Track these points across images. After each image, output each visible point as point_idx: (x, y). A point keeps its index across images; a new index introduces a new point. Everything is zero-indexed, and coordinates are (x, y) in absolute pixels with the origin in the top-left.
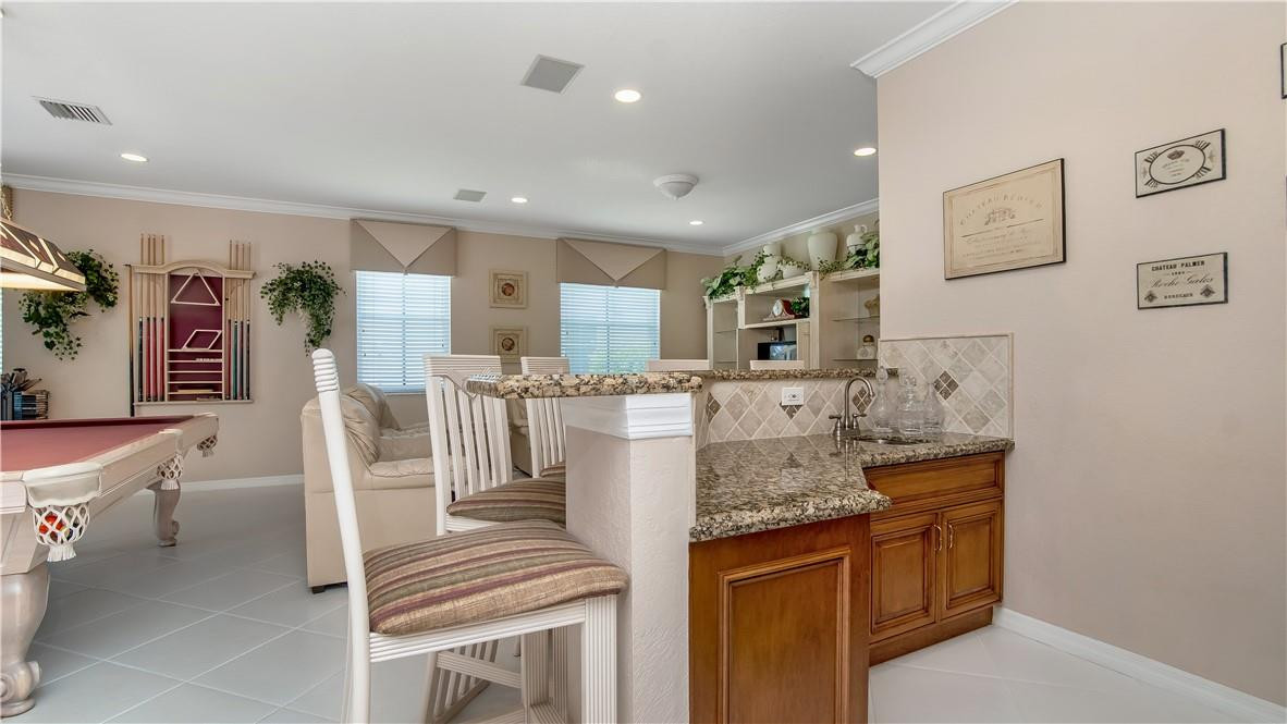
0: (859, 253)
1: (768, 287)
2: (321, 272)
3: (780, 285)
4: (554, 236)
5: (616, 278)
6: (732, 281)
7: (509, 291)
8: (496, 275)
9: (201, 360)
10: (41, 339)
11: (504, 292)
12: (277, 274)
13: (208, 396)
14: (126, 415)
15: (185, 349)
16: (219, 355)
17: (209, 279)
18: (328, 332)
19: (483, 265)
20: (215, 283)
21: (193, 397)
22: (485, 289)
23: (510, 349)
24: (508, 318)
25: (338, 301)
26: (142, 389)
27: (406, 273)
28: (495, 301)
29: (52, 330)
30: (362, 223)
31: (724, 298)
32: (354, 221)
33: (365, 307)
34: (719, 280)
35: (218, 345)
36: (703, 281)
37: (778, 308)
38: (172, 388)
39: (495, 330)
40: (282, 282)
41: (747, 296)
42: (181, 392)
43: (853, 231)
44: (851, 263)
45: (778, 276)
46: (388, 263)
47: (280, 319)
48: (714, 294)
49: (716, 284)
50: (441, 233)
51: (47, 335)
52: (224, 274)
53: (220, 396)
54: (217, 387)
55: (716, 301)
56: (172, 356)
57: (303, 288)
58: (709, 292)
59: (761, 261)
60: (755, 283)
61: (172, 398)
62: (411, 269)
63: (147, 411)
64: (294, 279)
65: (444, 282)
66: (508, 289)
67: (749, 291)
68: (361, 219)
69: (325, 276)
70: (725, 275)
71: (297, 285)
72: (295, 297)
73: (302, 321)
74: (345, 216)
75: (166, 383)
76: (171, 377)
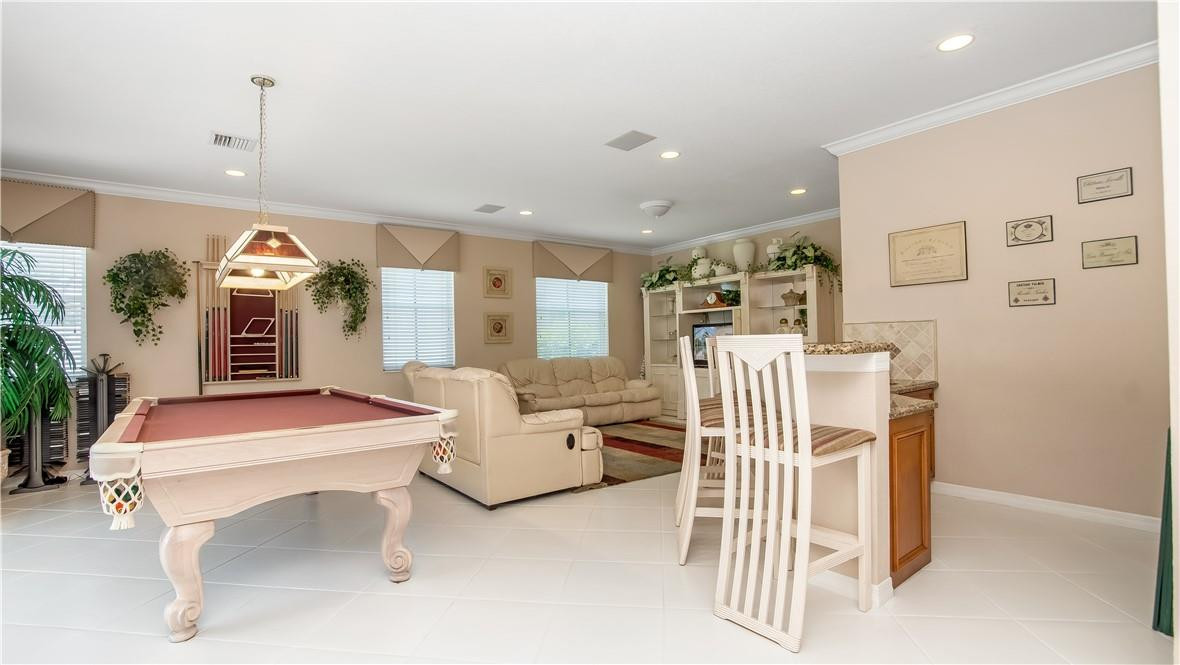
0: (779, 259)
1: (704, 282)
2: (355, 269)
3: (714, 281)
4: (531, 238)
5: (578, 274)
6: (667, 276)
7: (498, 283)
8: (488, 271)
9: (258, 344)
10: (130, 327)
11: (494, 285)
13: (265, 375)
14: (195, 393)
15: (244, 335)
16: (273, 340)
18: (364, 319)
19: (478, 263)
21: (253, 377)
22: (480, 283)
23: (499, 332)
24: (497, 306)
25: (369, 291)
26: (209, 368)
27: (423, 269)
28: (489, 293)
29: (139, 319)
30: (388, 228)
31: (661, 290)
32: (380, 225)
33: (387, 299)
34: (658, 276)
35: (272, 331)
36: (643, 276)
37: (712, 298)
38: (234, 369)
39: (489, 316)
40: (323, 277)
41: (684, 289)
42: (242, 372)
43: (771, 243)
44: (773, 266)
45: (713, 274)
47: (321, 309)
48: (652, 285)
49: (655, 278)
50: (448, 236)
51: (136, 324)
53: (274, 375)
54: (272, 367)
55: (651, 291)
56: (233, 341)
57: (347, 281)
58: (647, 285)
59: (695, 262)
60: (691, 279)
61: (234, 378)
62: (425, 267)
63: (214, 389)
64: (338, 275)
65: (449, 277)
66: (497, 282)
67: (687, 285)
68: (386, 224)
69: (360, 272)
70: (661, 271)
71: (342, 279)
72: (337, 289)
73: (340, 310)
74: (373, 220)
75: (230, 364)
76: (233, 359)
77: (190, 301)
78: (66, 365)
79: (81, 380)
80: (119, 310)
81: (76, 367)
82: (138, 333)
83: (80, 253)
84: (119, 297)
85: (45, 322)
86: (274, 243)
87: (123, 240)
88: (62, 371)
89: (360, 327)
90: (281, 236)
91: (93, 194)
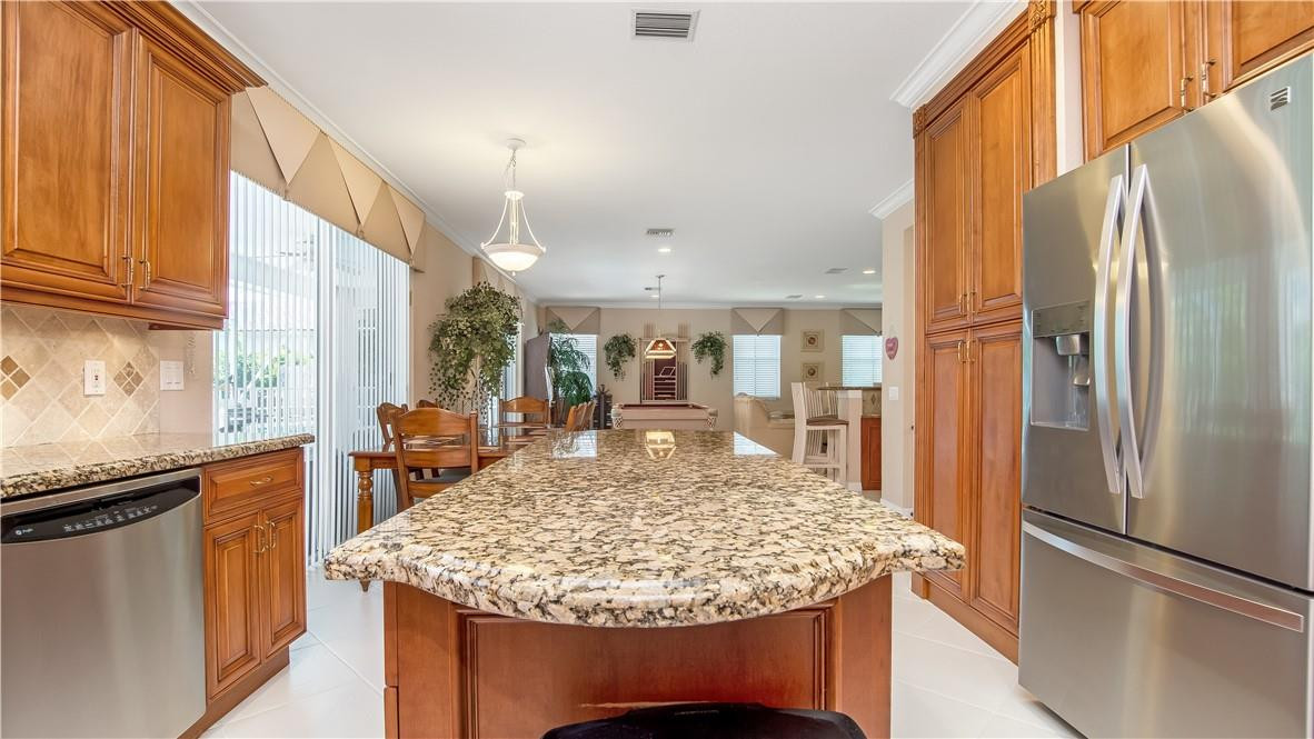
2: (718, 337)
4: (840, 307)
5: (878, 331)
8: (805, 333)
9: (667, 381)
10: (613, 372)
11: (809, 342)
12: (698, 339)
13: (670, 397)
14: (638, 403)
15: (661, 376)
16: (674, 379)
18: (721, 367)
19: (797, 328)
21: (664, 399)
22: (799, 341)
23: (813, 374)
24: (812, 357)
25: (725, 351)
26: (644, 394)
27: (758, 335)
28: (803, 348)
29: (616, 368)
30: (738, 311)
32: (733, 310)
33: (736, 355)
35: (674, 374)
38: (656, 394)
39: (804, 364)
40: (700, 343)
42: (660, 395)
46: (749, 330)
47: (700, 361)
50: (775, 312)
51: (615, 370)
52: (677, 340)
53: (674, 398)
54: (673, 394)
56: (656, 379)
57: (712, 346)
61: (656, 398)
62: (760, 333)
63: (647, 401)
64: (707, 342)
65: (778, 339)
66: (812, 341)
68: (736, 308)
69: (720, 339)
71: (709, 344)
72: (707, 350)
73: (709, 361)
74: (729, 307)
75: (654, 391)
76: (656, 389)
77: (637, 358)
80: (609, 364)
82: (616, 375)
83: (594, 337)
84: (609, 357)
85: (583, 370)
86: (661, 345)
87: (612, 330)
89: (719, 372)
90: (663, 342)
91: (599, 309)
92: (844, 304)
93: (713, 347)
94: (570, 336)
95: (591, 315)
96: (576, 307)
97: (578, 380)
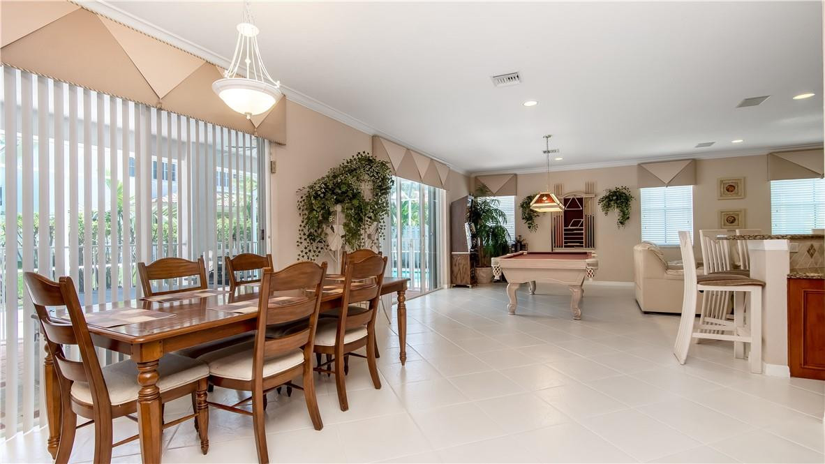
2: (624, 191)
4: (766, 152)
8: (722, 181)
9: (576, 232)
10: (527, 225)
11: (728, 190)
12: (604, 193)
13: (578, 245)
14: (551, 251)
15: (570, 227)
16: (582, 230)
17: (578, 199)
18: (628, 218)
19: (712, 179)
20: (581, 200)
21: (573, 246)
22: (715, 190)
23: (732, 222)
24: (732, 204)
25: (632, 203)
26: (555, 243)
27: (667, 186)
28: (721, 196)
29: (530, 222)
30: (644, 166)
32: (639, 165)
33: (644, 206)
35: (582, 225)
38: (566, 243)
39: (722, 212)
40: (607, 197)
42: (569, 244)
46: (659, 183)
47: (606, 213)
50: (686, 163)
51: (529, 224)
52: (584, 196)
53: (582, 246)
54: (582, 243)
56: (565, 230)
57: (617, 199)
61: (565, 247)
62: (669, 184)
63: (558, 249)
64: (613, 196)
65: (689, 189)
66: (731, 188)
68: (643, 163)
69: (626, 193)
71: (615, 198)
72: (613, 203)
73: (615, 213)
74: (635, 163)
75: (564, 240)
76: (565, 238)
78: (507, 238)
79: (513, 245)
80: (523, 219)
81: (511, 240)
82: (529, 227)
83: (512, 198)
84: (524, 213)
86: (545, 198)
87: (525, 190)
88: (506, 241)
89: (626, 222)
90: (548, 196)
91: (516, 175)
92: (769, 147)
93: (621, 201)
94: (492, 198)
95: (509, 180)
96: (496, 175)
97: (497, 233)
